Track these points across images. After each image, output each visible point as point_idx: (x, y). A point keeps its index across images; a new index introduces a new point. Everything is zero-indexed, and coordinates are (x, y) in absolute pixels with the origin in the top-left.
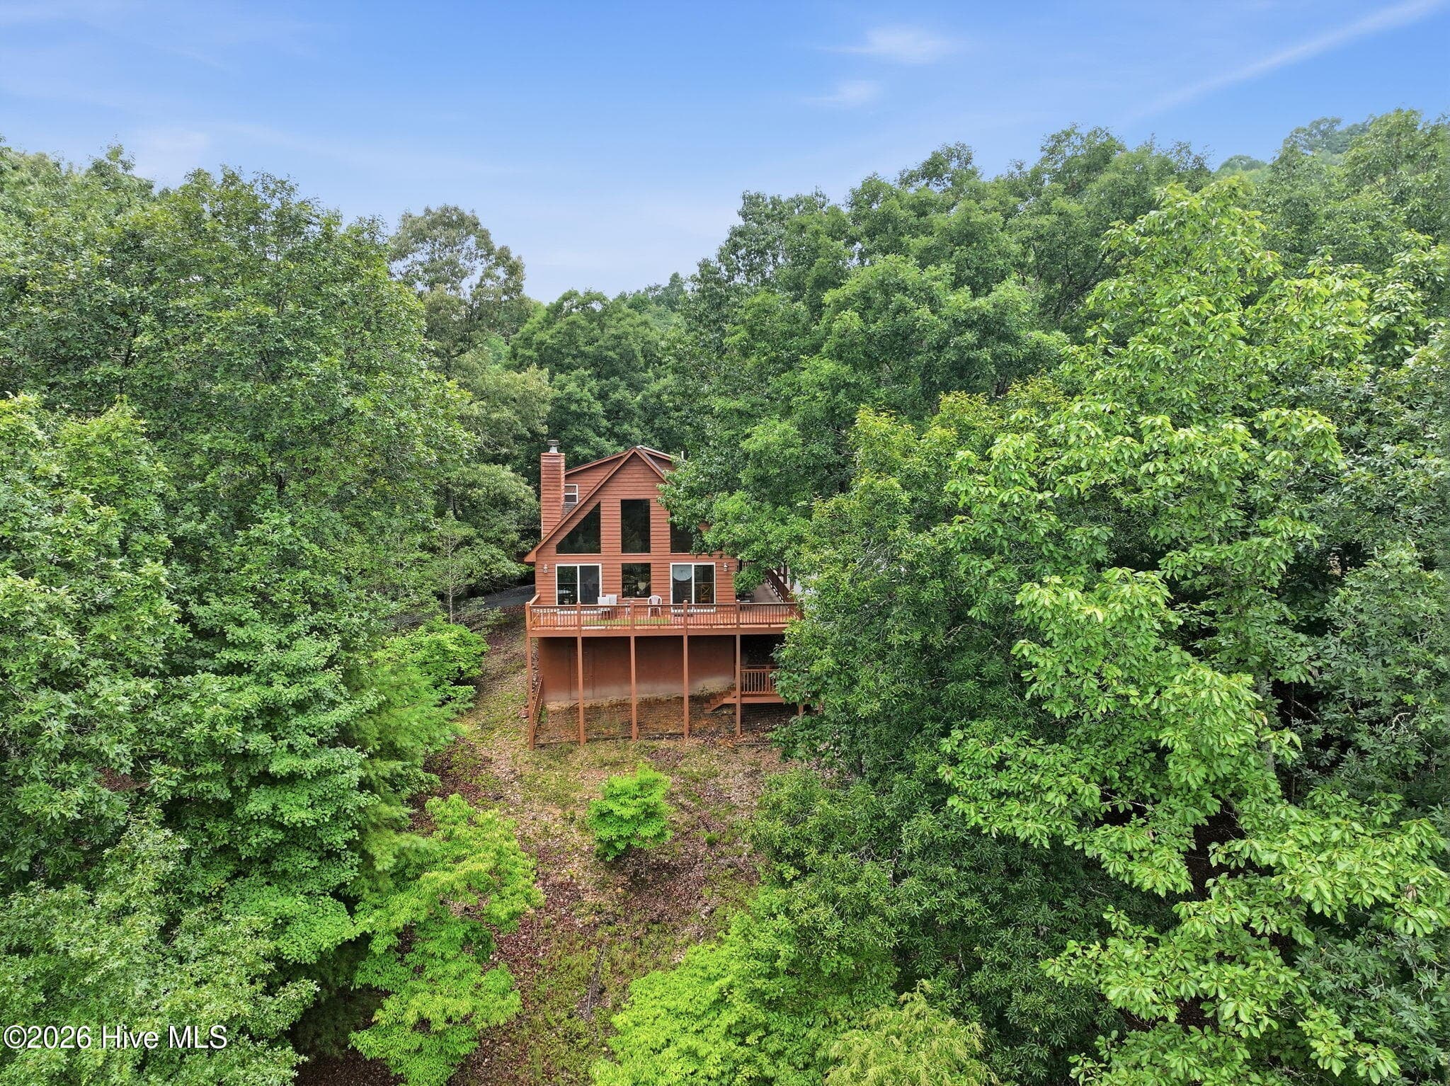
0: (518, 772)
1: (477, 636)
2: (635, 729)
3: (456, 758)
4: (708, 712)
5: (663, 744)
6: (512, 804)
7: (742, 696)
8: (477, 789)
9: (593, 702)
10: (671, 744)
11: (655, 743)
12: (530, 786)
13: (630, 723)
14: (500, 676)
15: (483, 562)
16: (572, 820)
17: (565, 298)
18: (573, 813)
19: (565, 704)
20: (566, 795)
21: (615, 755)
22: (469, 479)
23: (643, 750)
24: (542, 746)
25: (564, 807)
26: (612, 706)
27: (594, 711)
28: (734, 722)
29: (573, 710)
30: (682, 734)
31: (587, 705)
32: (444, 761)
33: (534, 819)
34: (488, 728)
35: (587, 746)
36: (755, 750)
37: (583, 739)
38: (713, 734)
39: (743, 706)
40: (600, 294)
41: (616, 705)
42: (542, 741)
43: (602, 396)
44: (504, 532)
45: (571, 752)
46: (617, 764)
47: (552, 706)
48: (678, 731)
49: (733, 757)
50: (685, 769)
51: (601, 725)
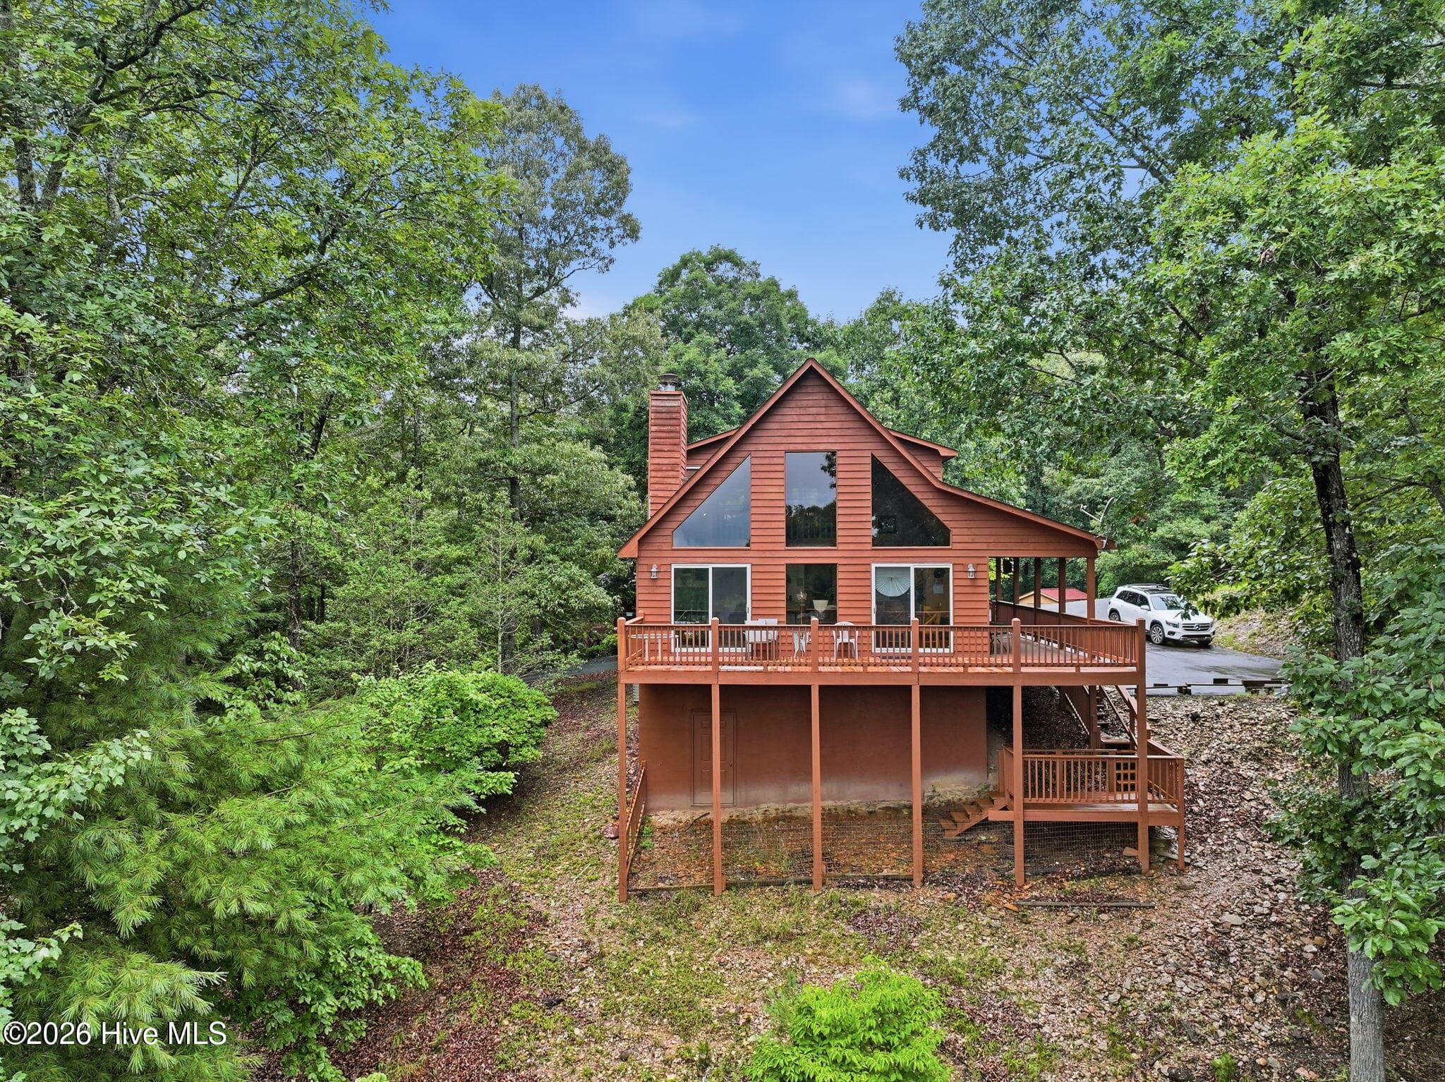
0: (596, 948)
1: (537, 694)
2: (819, 867)
3: (482, 912)
4: (952, 835)
5: (875, 898)
6: (581, 1019)
7: (1026, 806)
8: (514, 982)
9: (734, 813)
10: (892, 899)
11: (860, 896)
12: (619, 980)
13: (807, 855)
14: (576, 765)
15: (557, 587)
16: (704, 1064)
17: (685, 263)
18: (705, 1049)
19: (685, 816)
20: (691, 1004)
21: (783, 919)
22: (540, 461)
23: (838, 910)
24: (643, 894)
25: (686, 1033)
26: (767, 820)
27: (738, 829)
28: (1008, 857)
29: (701, 827)
30: (910, 879)
31: (725, 817)
32: (459, 918)
33: (624, 1058)
34: (546, 855)
35: (728, 897)
36: (1062, 917)
37: (719, 884)
38: (971, 881)
39: (1030, 827)
40: (732, 252)
41: (777, 820)
42: (642, 885)
43: (736, 373)
44: (591, 545)
45: (697, 908)
46: (790, 937)
47: (662, 819)
48: (901, 871)
49: (1021, 931)
50: (928, 955)
51: (750, 854)
